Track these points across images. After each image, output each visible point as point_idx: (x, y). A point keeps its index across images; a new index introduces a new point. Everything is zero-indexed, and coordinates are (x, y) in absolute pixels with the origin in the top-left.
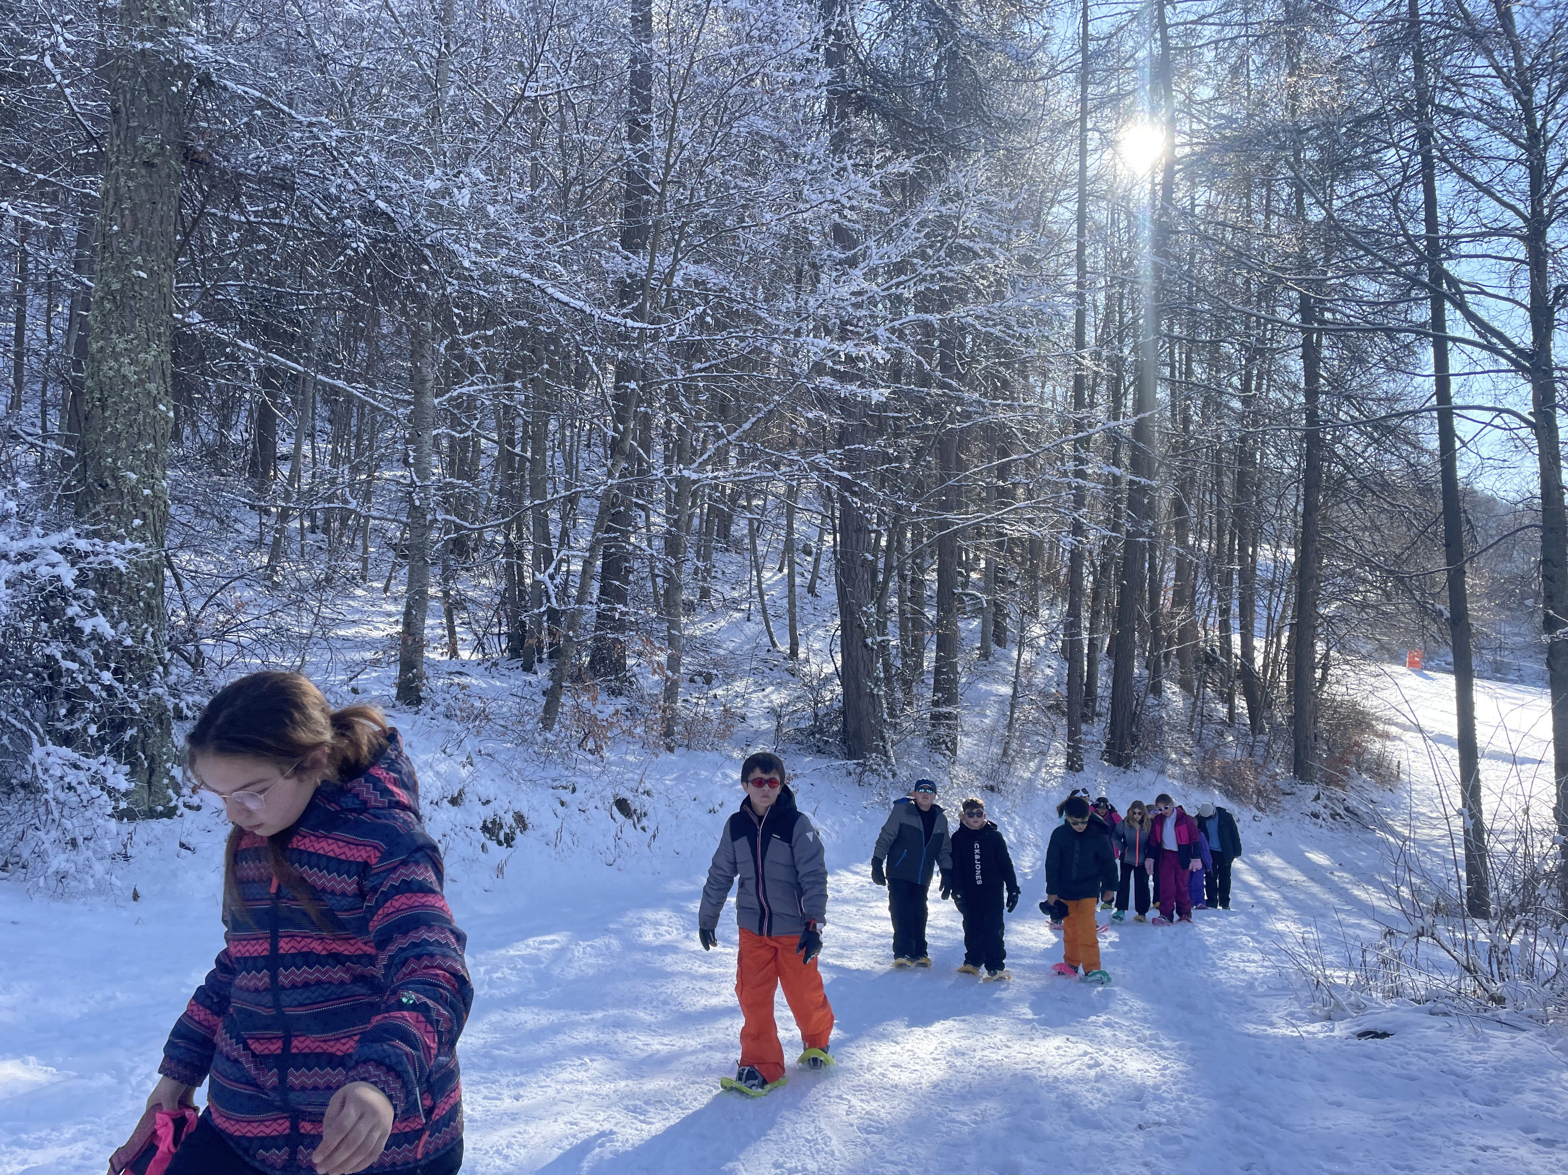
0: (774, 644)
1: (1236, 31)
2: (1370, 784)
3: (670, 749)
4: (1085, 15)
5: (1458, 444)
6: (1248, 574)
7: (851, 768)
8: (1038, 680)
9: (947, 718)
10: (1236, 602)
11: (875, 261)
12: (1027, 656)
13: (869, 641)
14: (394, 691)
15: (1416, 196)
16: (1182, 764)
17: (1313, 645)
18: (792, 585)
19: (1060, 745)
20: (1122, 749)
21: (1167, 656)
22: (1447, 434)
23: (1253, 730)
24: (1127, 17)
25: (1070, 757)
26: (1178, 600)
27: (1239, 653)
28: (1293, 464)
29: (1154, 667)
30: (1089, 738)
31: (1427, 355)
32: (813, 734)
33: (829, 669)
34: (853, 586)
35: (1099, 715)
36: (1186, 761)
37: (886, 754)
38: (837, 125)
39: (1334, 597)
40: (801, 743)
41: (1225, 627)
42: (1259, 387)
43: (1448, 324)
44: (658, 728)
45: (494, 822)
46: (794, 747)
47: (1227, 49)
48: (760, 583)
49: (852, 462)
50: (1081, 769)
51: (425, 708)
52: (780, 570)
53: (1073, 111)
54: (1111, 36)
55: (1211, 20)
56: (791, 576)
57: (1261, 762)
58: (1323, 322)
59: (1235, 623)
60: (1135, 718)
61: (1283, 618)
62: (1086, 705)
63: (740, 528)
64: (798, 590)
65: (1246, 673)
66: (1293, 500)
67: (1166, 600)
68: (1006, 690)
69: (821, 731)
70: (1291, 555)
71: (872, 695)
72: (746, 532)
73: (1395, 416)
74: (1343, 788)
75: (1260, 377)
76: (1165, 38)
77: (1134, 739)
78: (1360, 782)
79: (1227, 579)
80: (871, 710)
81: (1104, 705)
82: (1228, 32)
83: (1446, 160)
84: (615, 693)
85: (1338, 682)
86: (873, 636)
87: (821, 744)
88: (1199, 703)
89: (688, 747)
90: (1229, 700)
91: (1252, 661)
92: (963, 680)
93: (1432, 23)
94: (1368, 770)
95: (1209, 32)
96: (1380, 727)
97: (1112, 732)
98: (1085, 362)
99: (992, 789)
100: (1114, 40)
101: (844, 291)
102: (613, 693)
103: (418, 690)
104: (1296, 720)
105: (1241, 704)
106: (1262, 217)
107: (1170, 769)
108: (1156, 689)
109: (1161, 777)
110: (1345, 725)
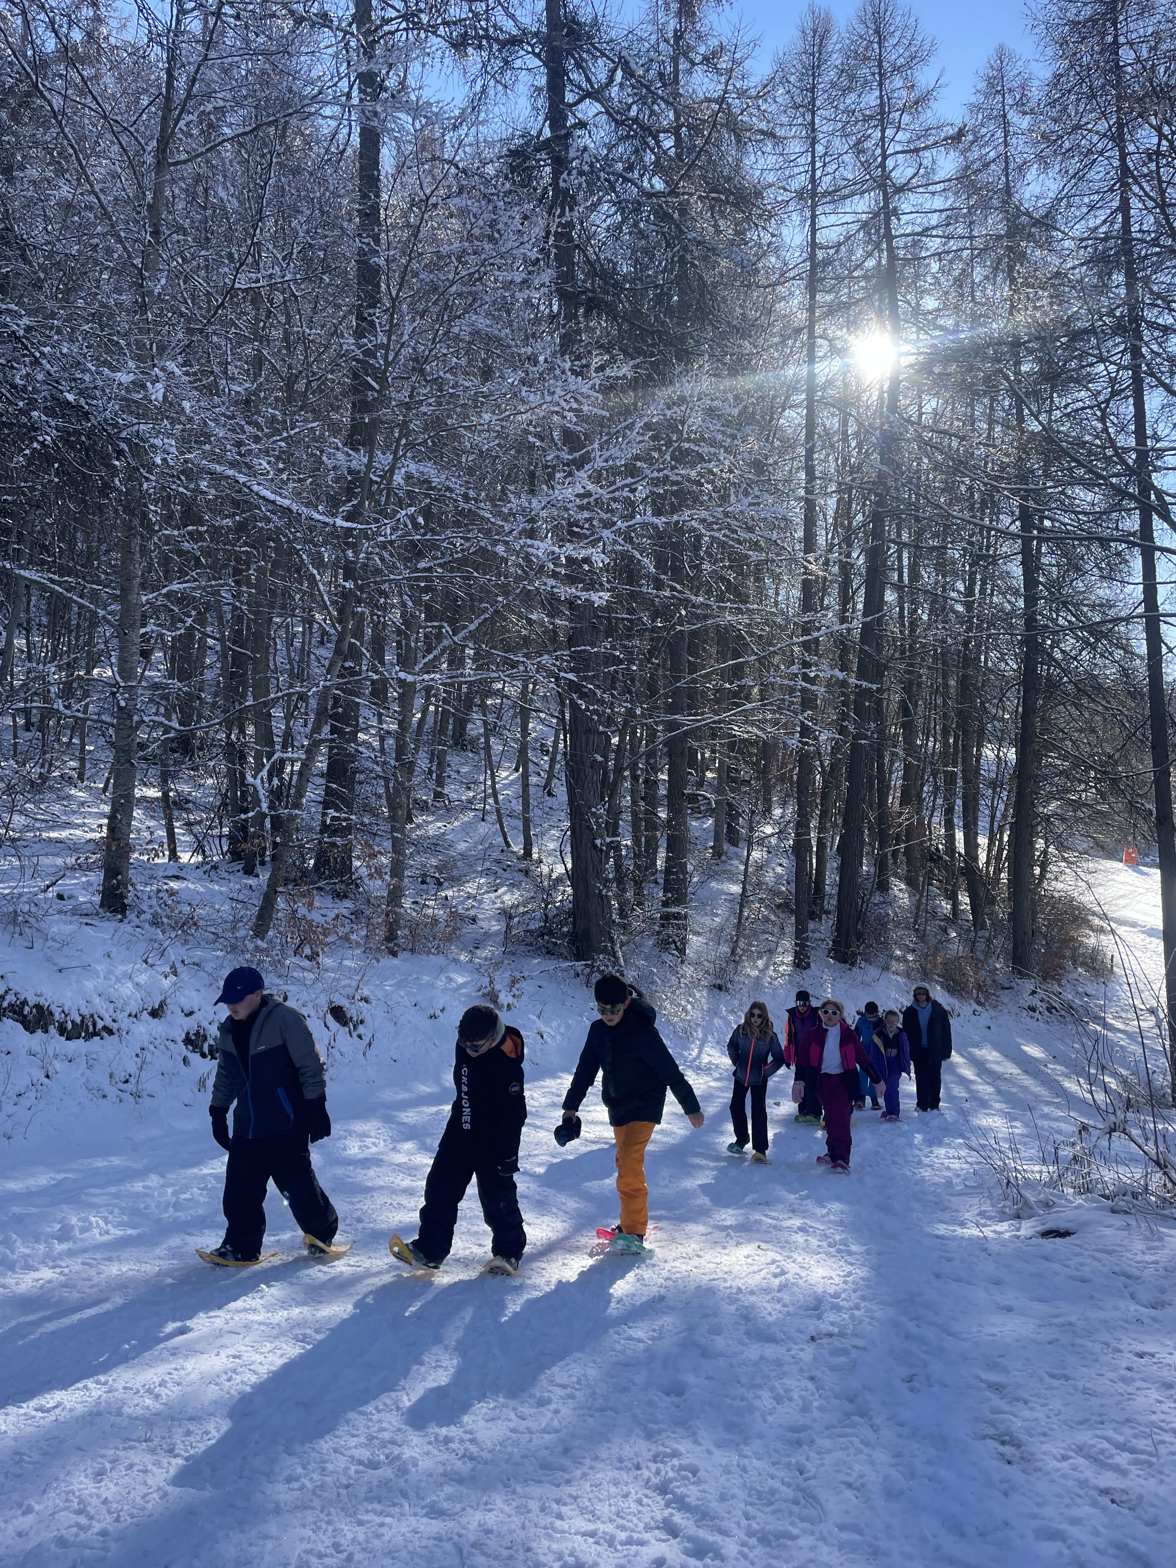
0: (508, 845)
1: (960, 244)
2: (1085, 978)
3: (394, 954)
4: (813, 224)
5: (1164, 650)
6: (972, 773)
7: (579, 970)
8: (769, 878)
9: (676, 918)
10: (959, 802)
11: (599, 463)
12: (756, 855)
13: (598, 842)
14: (97, 899)
15: (1128, 409)
16: (906, 961)
17: (1032, 844)
18: (526, 785)
19: (788, 943)
20: (848, 946)
21: (895, 853)
22: (1154, 639)
23: (974, 925)
24: (855, 227)
25: (797, 955)
26: (904, 801)
27: (963, 851)
28: (1015, 667)
29: (881, 865)
30: (817, 935)
31: (1137, 564)
32: (542, 935)
33: (560, 869)
34: (582, 788)
35: (828, 913)
36: (910, 958)
37: (614, 954)
38: (564, 326)
39: (1051, 797)
40: (531, 944)
41: (949, 826)
42: (983, 591)
43: (1155, 534)
44: (381, 933)
45: (197, 1034)
46: (523, 948)
47: (951, 262)
48: (494, 783)
49: (581, 663)
50: (808, 966)
51: (131, 916)
52: (516, 770)
53: (802, 316)
54: (839, 244)
55: (934, 233)
56: (525, 776)
57: (982, 957)
58: (1041, 530)
59: (958, 821)
60: (860, 916)
61: (1004, 816)
62: (815, 904)
63: (475, 728)
64: (532, 790)
65: (970, 870)
66: (1013, 701)
67: (893, 800)
68: (736, 889)
69: (551, 933)
70: (1011, 755)
71: (601, 896)
72: (482, 730)
73: (1110, 621)
74: (1059, 982)
75: (984, 583)
76: (891, 249)
77: (860, 936)
78: (1075, 976)
79: (951, 779)
80: (599, 911)
81: (831, 903)
82: (953, 245)
83: (1152, 375)
84: (340, 896)
85: (1056, 879)
86: (602, 837)
87: (550, 946)
88: (924, 900)
89: (412, 951)
90: (952, 897)
91: (976, 859)
92: (695, 879)
93: (1143, 241)
94: (1083, 964)
95: (934, 244)
96: (1096, 921)
97: (837, 930)
98: (810, 567)
99: (720, 988)
100: (843, 248)
101: (569, 493)
102: (338, 895)
103: (123, 897)
104: (1014, 916)
105: (964, 899)
106: (985, 426)
107: (895, 965)
108: (883, 887)
109: (885, 973)
110: (1062, 921)
